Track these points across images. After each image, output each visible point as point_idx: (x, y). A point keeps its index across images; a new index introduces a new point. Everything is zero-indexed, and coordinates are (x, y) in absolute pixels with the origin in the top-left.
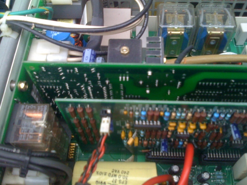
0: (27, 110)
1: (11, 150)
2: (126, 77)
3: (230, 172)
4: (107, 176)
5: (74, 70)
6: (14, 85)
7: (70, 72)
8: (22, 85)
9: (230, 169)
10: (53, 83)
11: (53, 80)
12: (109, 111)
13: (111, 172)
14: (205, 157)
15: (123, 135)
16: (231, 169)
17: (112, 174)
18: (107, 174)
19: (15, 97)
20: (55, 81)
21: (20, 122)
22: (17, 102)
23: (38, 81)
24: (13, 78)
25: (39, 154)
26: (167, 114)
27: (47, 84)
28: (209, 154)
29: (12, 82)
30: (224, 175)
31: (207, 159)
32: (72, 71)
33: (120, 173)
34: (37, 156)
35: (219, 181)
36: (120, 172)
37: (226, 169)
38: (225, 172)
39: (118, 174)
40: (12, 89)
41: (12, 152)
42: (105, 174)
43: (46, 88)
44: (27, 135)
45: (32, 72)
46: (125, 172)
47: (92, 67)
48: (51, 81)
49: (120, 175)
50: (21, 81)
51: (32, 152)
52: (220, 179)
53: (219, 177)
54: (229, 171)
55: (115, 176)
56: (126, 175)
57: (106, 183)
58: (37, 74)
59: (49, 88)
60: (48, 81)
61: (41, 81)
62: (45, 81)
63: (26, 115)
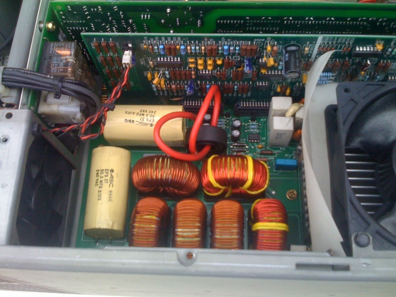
0: (56, 47)
1: (46, 76)
2: (147, 15)
3: (266, 123)
4: (135, 115)
5: (98, 8)
6: (42, 25)
7: (94, 10)
8: (50, 25)
9: (265, 120)
10: (79, 24)
11: (79, 20)
12: (130, 45)
13: (139, 112)
14: (238, 106)
15: (149, 76)
16: (267, 120)
17: (140, 113)
18: (136, 113)
19: (44, 36)
20: (81, 22)
21: (50, 58)
22: (46, 40)
23: (64, 21)
24: (41, 19)
25: (69, 81)
26: (182, 47)
27: (73, 25)
28: (242, 103)
29: (40, 22)
30: (258, 125)
31: (239, 107)
32: (96, 9)
33: (148, 113)
34: (68, 82)
35: (252, 130)
36: (148, 111)
37: (262, 120)
38: (260, 122)
39: (145, 114)
40: (41, 30)
41: (47, 78)
42: (133, 114)
43: (72, 29)
44: (58, 69)
45: (58, 12)
46: (152, 112)
47: (114, 5)
48: (77, 22)
49: (147, 115)
50: (48, 21)
51: (63, 79)
52: (254, 129)
53: (252, 127)
54: (264, 122)
55: (143, 115)
56: (153, 114)
57: (135, 121)
58: (64, 15)
59: (76, 29)
60: (74, 22)
61: (68, 22)
62: (71, 22)
63: (55, 52)
